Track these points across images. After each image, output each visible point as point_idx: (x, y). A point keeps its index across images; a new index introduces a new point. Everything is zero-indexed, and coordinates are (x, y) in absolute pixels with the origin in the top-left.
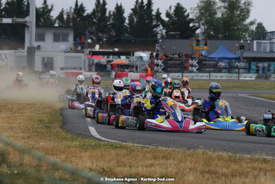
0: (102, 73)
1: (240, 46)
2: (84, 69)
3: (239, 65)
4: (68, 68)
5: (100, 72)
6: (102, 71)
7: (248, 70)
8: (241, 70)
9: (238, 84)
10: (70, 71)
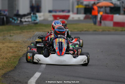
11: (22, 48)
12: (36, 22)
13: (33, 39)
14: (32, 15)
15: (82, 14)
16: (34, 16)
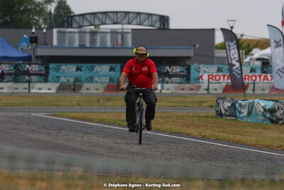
1: (31, 38)
3: (30, 69)
7: (45, 77)
8: (33, 77)
9: (30, 100)
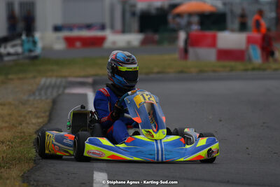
0: (157, 37)
2: (112, 27)
4: (71, 28)
5: (150, 34)
6: (156, 31)
10: (76, 33)
11: (25, 117)
12: (33, 54)
13: (40, 94)
14: (24, 37)
15: (134, 32)
16: (28, 41)
